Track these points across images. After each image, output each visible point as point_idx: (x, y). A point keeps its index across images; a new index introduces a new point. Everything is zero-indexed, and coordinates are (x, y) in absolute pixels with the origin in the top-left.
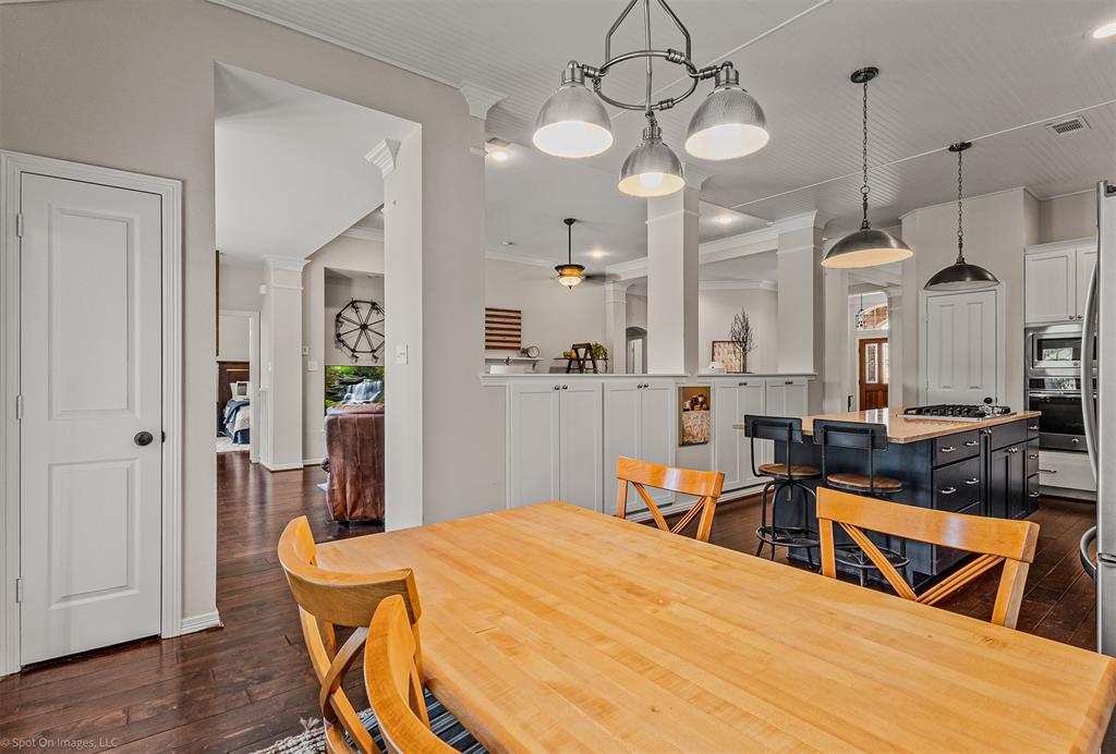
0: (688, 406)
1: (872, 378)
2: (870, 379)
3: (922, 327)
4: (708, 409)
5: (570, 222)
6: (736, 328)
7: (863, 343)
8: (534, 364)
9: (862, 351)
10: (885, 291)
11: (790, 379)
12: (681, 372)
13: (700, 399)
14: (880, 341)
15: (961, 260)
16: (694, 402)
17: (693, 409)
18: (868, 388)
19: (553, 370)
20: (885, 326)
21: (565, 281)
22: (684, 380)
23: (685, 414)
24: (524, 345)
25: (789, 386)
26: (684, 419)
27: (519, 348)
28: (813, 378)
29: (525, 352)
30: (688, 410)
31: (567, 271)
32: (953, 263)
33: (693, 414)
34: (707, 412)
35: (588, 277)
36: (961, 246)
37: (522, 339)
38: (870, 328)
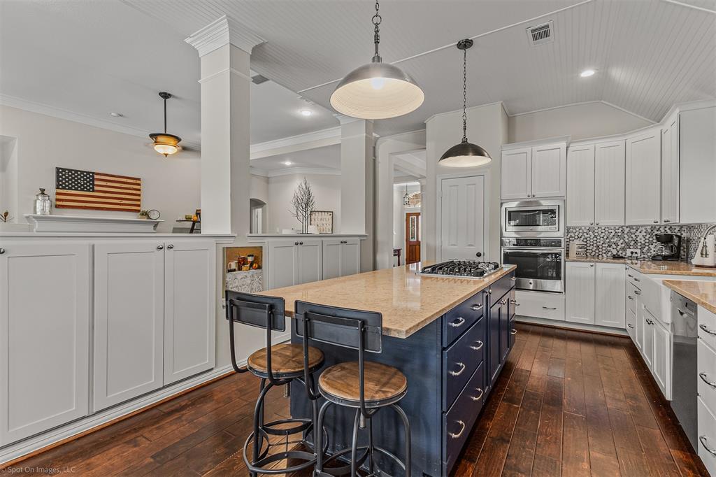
0: (234, 265)
1: (413, 237)
2: (412, 238)
3: (439, 201)
4: (260, 267)
5: (165, 96)
6: (299, 195)
7: (408, 215)
8: (156, 225)
9: (407, 220)
10: (419, 181)
11: (344, 239)
12: (228, 232)
13: (250, 259)
14: (417, 215)
15: (465, 140)
16: (242, 263)
17: (240, 269)
18: (411, 244)
19: (175, 230)
20: (419, 206)
21: (160, 149)
22: (231, 240)
23: (229, 275)
24: (143, 209)
25: (345, 244)
26: (228, 279)
27: (139, 211)
28: (365, 238)
29: (145, 214)
30: (234, 270)
31: (160, 139)
32: (460, 142)
33: (239, 274)
34: (259, 271)
35: (184, 149)
36: (465, 129)
37: (141, 203)
38: (412, 207)
